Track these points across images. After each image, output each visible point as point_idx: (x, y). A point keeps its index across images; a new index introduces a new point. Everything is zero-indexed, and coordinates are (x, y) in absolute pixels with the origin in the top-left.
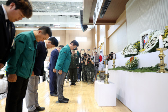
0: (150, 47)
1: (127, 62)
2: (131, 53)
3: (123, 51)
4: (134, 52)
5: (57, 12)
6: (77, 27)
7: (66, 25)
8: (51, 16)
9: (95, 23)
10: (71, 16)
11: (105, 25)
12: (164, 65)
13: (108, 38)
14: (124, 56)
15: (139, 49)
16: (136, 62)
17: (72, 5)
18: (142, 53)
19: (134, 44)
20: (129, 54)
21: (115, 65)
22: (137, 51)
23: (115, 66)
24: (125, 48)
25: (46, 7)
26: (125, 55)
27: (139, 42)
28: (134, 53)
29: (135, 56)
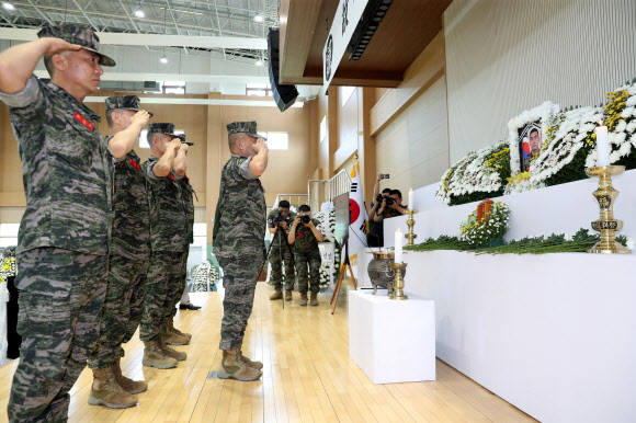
0: (552, 164)
1: (465, 219)
2: (478, 188)
3: (441, 183)
4: (490, 183)
5: (175, 33)
6: (250, 93)
7: (208, 85)
8: (150, 47)
9: (328, 79)
10: (229, 51)
11: (361, 89)
12: (614, 226)
13: (374, 137)
14: (448, 200)
15: (505, 174)
16: (500, 221)
17: (233, 9)
18: (518, 187)
19: (487, 158)
20: (470, 192)
21: (415, 233)
22: (498, 181)
23: (415, 237)
24: (449, 171)
25: (131, 12)
26: (452, 196)
27: (506, 150)
28: (488, 189)
29: (496, 200)
